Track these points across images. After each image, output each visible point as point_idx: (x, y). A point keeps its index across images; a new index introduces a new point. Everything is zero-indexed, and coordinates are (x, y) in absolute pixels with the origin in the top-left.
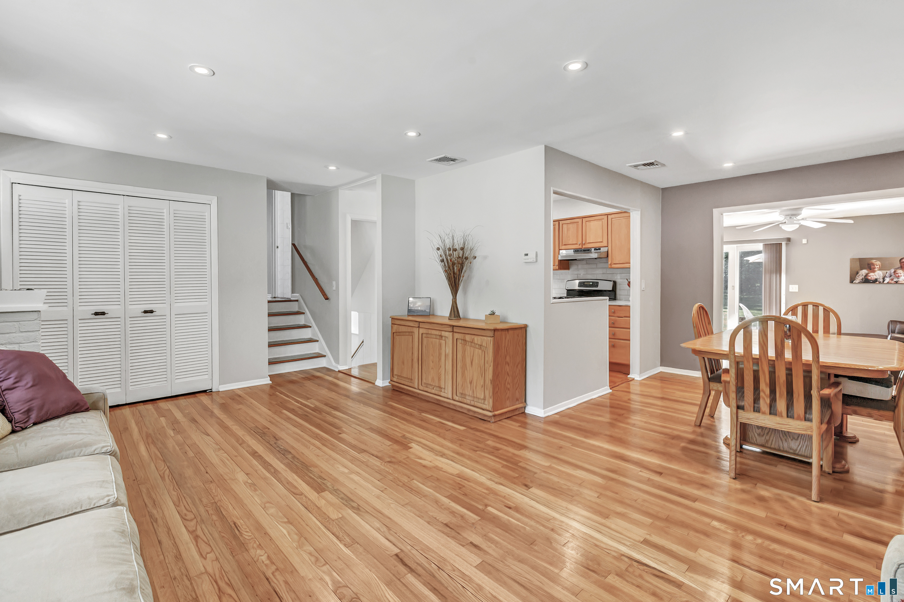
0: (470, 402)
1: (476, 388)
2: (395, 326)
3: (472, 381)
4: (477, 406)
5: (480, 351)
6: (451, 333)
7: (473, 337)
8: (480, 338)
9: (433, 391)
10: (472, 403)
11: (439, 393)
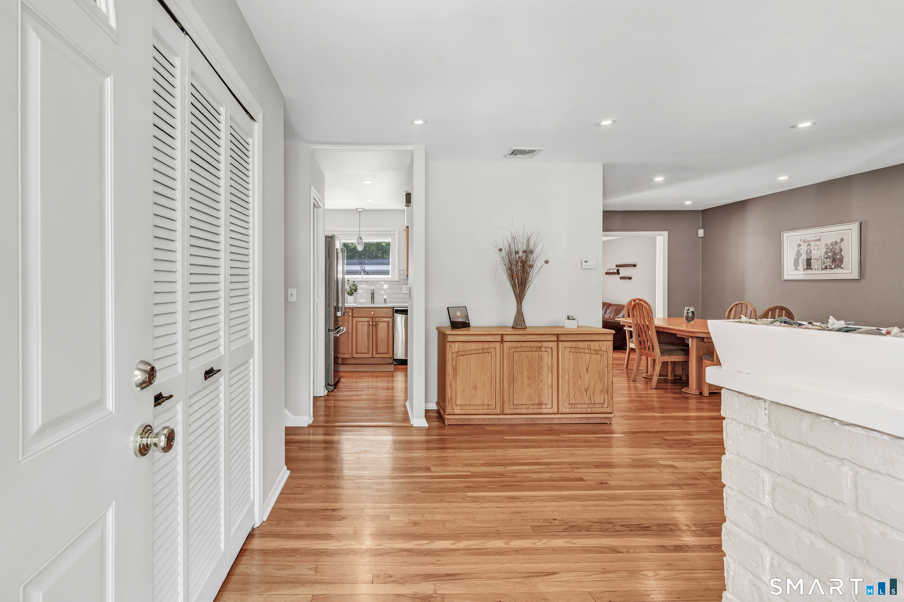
0: (591, 410)
1: (593, 394)
2: (457, 344)
3: (588, 388)
4: (596, 412)
5: (598, 356)
6: (555, 343)
7: (588, 343)
8: (596, 343)
9: (530, 411)
10: (589, 410)
11: (540, 411)
